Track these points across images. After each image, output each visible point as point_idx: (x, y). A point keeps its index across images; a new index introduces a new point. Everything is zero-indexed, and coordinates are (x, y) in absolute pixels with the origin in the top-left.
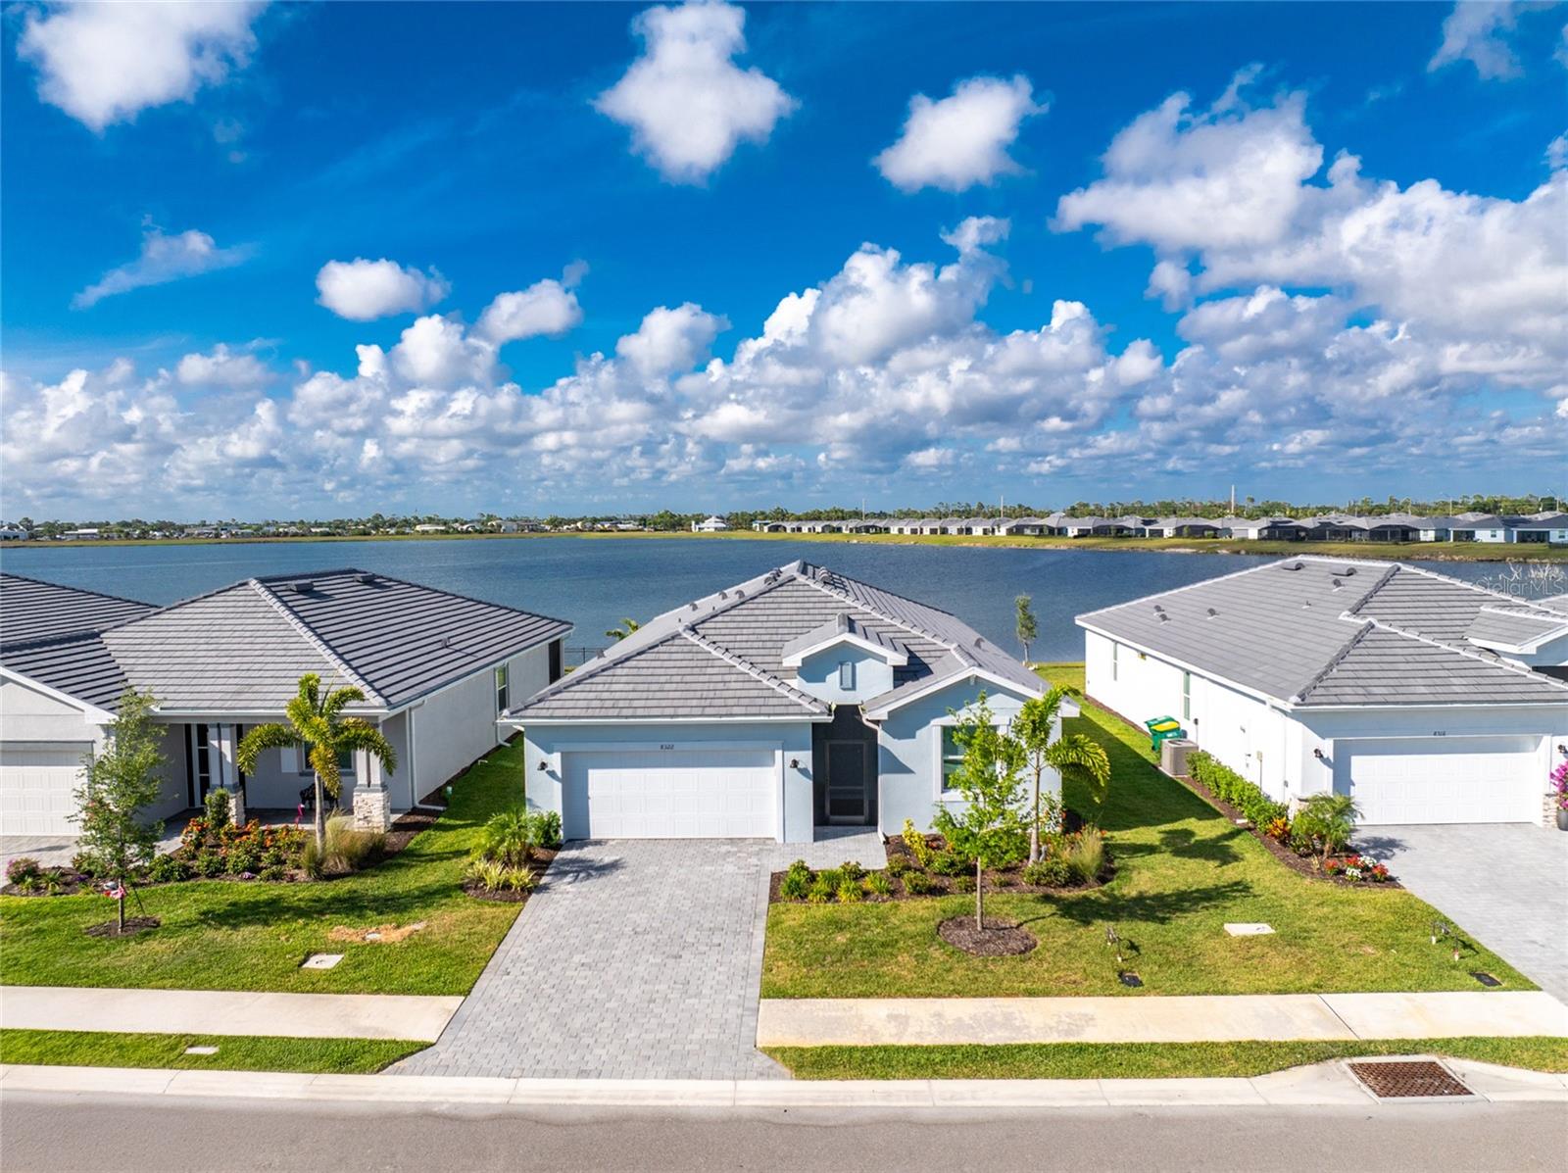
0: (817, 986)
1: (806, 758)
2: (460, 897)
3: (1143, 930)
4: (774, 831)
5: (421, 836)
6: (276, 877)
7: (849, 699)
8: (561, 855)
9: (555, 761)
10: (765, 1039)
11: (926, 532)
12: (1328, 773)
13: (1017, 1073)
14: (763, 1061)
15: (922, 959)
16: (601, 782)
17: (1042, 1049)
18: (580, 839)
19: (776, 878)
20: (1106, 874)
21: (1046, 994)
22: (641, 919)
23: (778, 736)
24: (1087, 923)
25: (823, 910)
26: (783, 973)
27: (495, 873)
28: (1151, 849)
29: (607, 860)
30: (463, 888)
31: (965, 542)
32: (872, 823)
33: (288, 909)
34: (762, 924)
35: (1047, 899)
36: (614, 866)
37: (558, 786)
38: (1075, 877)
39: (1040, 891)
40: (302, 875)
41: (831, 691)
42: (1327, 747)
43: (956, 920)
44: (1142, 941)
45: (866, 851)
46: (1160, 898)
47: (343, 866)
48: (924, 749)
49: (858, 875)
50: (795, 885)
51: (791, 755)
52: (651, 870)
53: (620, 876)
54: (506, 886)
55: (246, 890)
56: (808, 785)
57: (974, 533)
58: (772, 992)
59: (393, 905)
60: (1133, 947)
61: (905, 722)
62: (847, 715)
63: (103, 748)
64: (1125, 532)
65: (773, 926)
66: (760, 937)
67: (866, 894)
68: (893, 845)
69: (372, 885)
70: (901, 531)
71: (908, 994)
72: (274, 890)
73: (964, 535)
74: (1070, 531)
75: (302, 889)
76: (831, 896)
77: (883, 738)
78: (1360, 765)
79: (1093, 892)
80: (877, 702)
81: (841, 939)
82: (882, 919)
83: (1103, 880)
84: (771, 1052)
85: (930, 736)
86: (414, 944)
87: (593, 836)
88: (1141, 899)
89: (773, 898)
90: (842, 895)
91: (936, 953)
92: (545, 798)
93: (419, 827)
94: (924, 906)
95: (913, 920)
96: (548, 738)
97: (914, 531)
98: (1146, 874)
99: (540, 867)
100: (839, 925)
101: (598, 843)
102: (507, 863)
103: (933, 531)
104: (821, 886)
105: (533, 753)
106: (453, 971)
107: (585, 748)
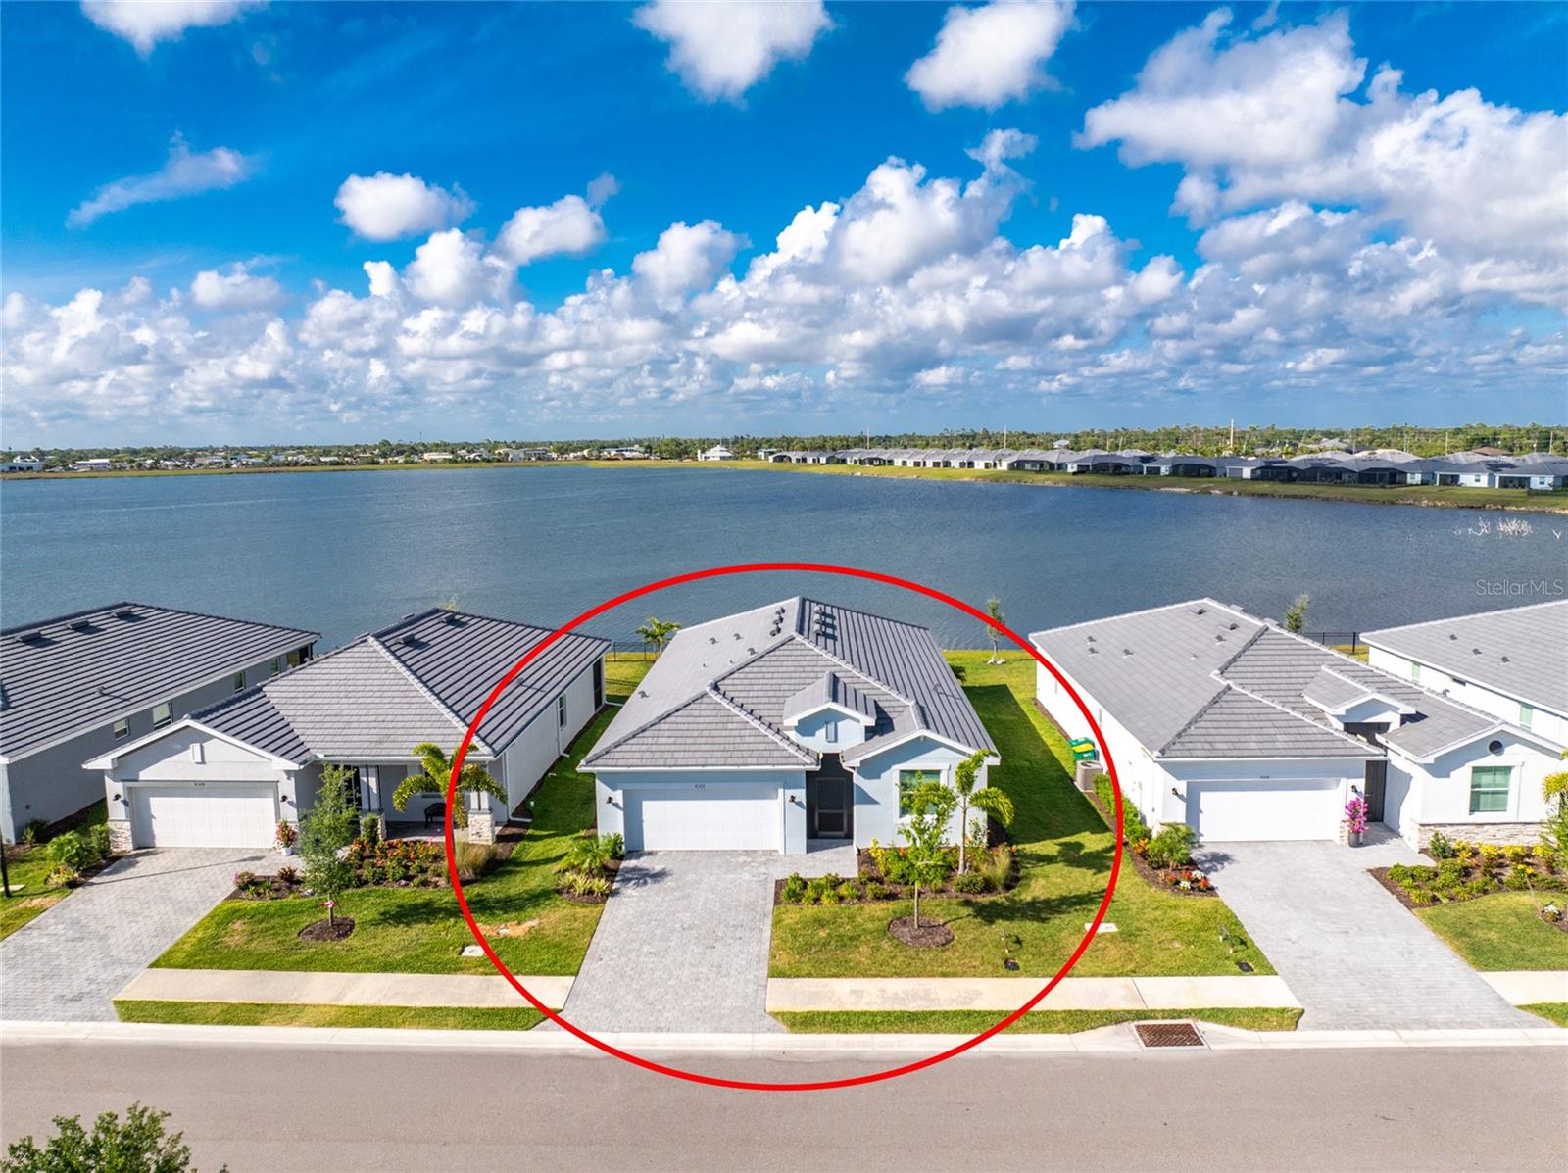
0: (806, 968)
1: (801, 794)
2: (558, 900)
3: (1028, 928)
4: (776, 843)
5: (518, 846)
6: (425, 883)
7: (832, 748)
8: (625, 864)
9: (618, 796)
10: (772, 1006)
11: (929, 464)
12: (1182, 805)
13: (927, 1030)
14: (770, 1021)
15: (876, 949)
16: (653, 811)
17: (945, 1015)
18: (636, 852)
19: (780, 884)
20: (1012, 882)
21: (954, 975)
22: (686, 917)
23: (785, 780)
24: (991, 922)
25: (810, 911)
26: (784, 959)
27: (581, 883)
28: (1049, 860)
29: (658, 868)
30: (559, 892)
31: (966, 476)
32: (849, 836)
33: (440, 910)
34: (769, 922)
35: (967, 903)
36: (659, 876)
37: (621, 814)
38: (988, 886)
39: (963, 897)
40: (442, 882)
41: (819, 743)
43: (902, 919)
44: (1026, 937)
45: (841, 862)
46: (1047, 902)
47: (469, 875)
48: (886, 788)
49: (836, 883)
50: (793, 891)
51: (790, 792)
52: (691, 877)
53: (669, 882)
54: (591, 892)
55: (406, 894)
56: (803, 813)
57: (976, 467)
58: (776, 973)
59: (510, 906)
60: (1019, 941)
61: (874, 768)
62: (831, 761)
63: (288, 788)
64: (1123, 469)
65: (777, 923)
66: (767, 933)
67: (841, 898)
68: (865, 858)
69: (492, 889)
70: (904, 463)
71: (864, 975)
72: (427, 894)
73: (966, 469)
74: (1069, 466)
75: (443, 894)
76: (817, 900)
77: (857, 779)
78: (1207, 799)
79: (1000, 897)
80: (853, 752)
81: (823, 933)
82: (851, 918)
83: (1008, 887)
84: (775, 1015)
85: (892, 775)
86: (535, 936)
87: (647, 848)
88: (1032, 904)
89: (777, 902)
90: (825, 900)
91: (886, 944)
92: (611, 823)
93: (517, 838)
94: (882, 910)
95: (872, 919)
96: (612, 780)
97: (917, 464)
98: (1042, 882)
99: (610, 873)
100: (820, 923)
101: (650, 853)
102: (590, 873)
103: (936, 465)
104: (810, 892)
105: (602, 790)
106: (564, 958)
107: (640, 787)
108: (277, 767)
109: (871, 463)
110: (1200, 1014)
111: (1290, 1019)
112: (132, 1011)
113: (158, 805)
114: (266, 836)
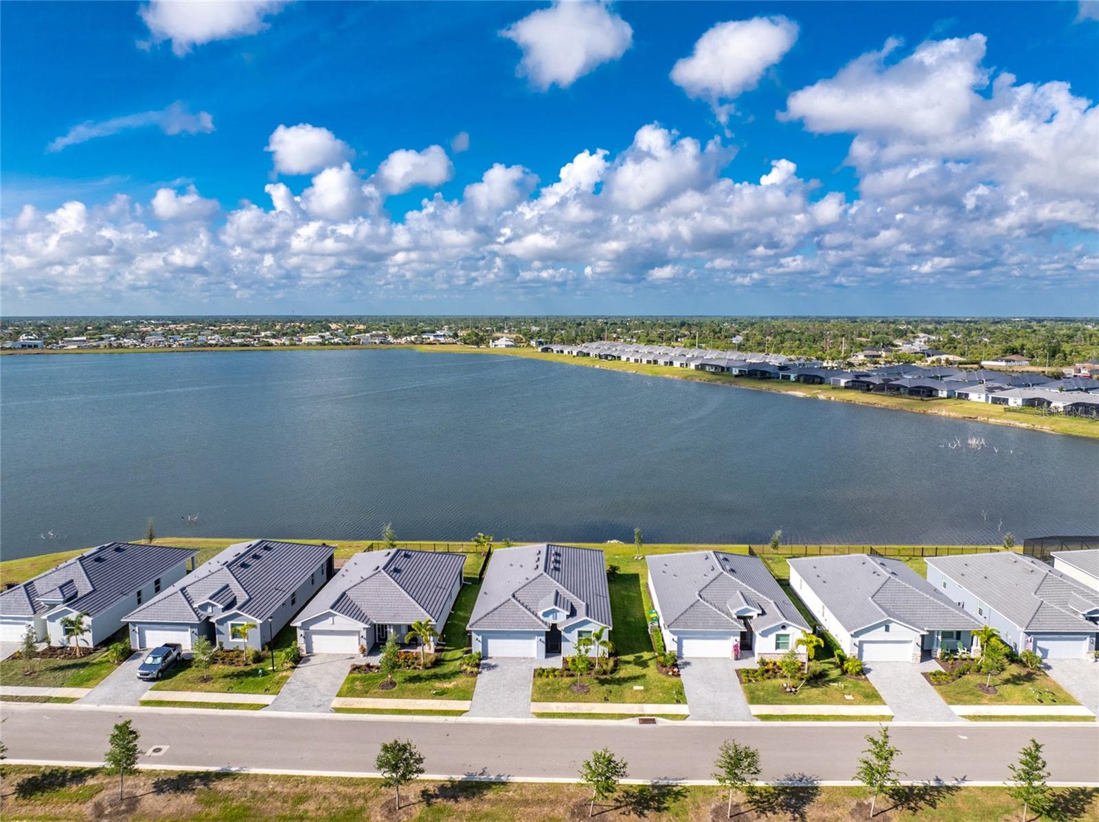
0: (543, 699)
1: (543, 638)
2: (461, 675)
3: (615, 687)
4: (535, 655)
5: (443, 653)
6: (415, 668)
7: (554, 622)
8: (482, 662)
9: (480, 638)
10: (532, 710)
11: (644, 362)
12: (676, 645)
13: (577, 718)
14: (531, 715)
15: (565, 693)
16: (492, 643)
17: (583, 714)
18: (485, 657)
19: (535, 670)
20: (614, 671)
21: (588, 702)
22: (504, 682)
23: (539, 634)
24: (603, 685)
25: (545, 680)
26: (536, 697)
27: (469, 669)
28: (629, 662)
29: (493, 664)
30: (461, 672)
31: (667, 373)
32: (560, 652)
33: (422, 678)
34: (532, 684)
35: (597, 678)
36: (494, 667)
37: (481, 644)
38: (605, 673)
39: (596, 676)
40: (421, 668)
41: (550, 620)
42: (676, 639)
43: (574, 684)
44: (613, 691)
45: (556, 662)
46: (624, 678)
47: (429, 665)
48: (573, 637)
49: (554, 670)
50: (540, 673)
51: (540, 638)
52: (505, 667)
53: (498, 669)
54: (472, 672)
55: (410, 672)
56: (544, 646)
57: (675, 365)
58: (533, 700)
59: (445, 677)
60: (611, 692)
61: (569, 629)
62: (554, 626)
63: (364, 633)
64: (767, 375)
65: (534, 684)
66: (531, 687)
67: (555, 676)
68: (565, 661)
69: (438, 670)
70: (628, 359)
71: (561, 701)
72: (416, 673)
73: (668, 366)
74: (734, 369)
75: (422, 672)
76: (548, 676)
77: (563, 633)
78: (685, 642)
79: (608, 677)
80: (562, 623)
81: (549, 688)
82: (558, 683)
83: (611, 673)
84: (533, 713)
85: (575, 632)
86: (456, 687)
87: (489, 656)
88: (618, 679)
89: (534, 677)
90: (550, 677)
91: (568, 692)
92: (477, 647)
93: (442, 651)
94: (568, 680)
95: (565, 683)
96: (478, 633)
97: (636, 361)
98: (624, 671)
99: (478, 665)
100: (548, 684)
101: (491, 658)
102: (472, 666)
103: (649, 362)
104: (545, 674)
105: (474, 636)
106: (466, 695)
107: (486, 636)
108: (361, 626)
109: (606, 358)
110: (658, 716)
111: (685, 717)
112: (338, 710)
113: (315, 638)
114: (356, 650)
